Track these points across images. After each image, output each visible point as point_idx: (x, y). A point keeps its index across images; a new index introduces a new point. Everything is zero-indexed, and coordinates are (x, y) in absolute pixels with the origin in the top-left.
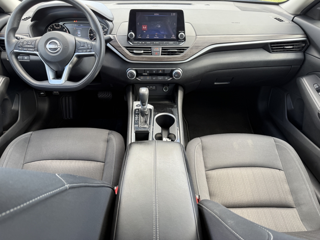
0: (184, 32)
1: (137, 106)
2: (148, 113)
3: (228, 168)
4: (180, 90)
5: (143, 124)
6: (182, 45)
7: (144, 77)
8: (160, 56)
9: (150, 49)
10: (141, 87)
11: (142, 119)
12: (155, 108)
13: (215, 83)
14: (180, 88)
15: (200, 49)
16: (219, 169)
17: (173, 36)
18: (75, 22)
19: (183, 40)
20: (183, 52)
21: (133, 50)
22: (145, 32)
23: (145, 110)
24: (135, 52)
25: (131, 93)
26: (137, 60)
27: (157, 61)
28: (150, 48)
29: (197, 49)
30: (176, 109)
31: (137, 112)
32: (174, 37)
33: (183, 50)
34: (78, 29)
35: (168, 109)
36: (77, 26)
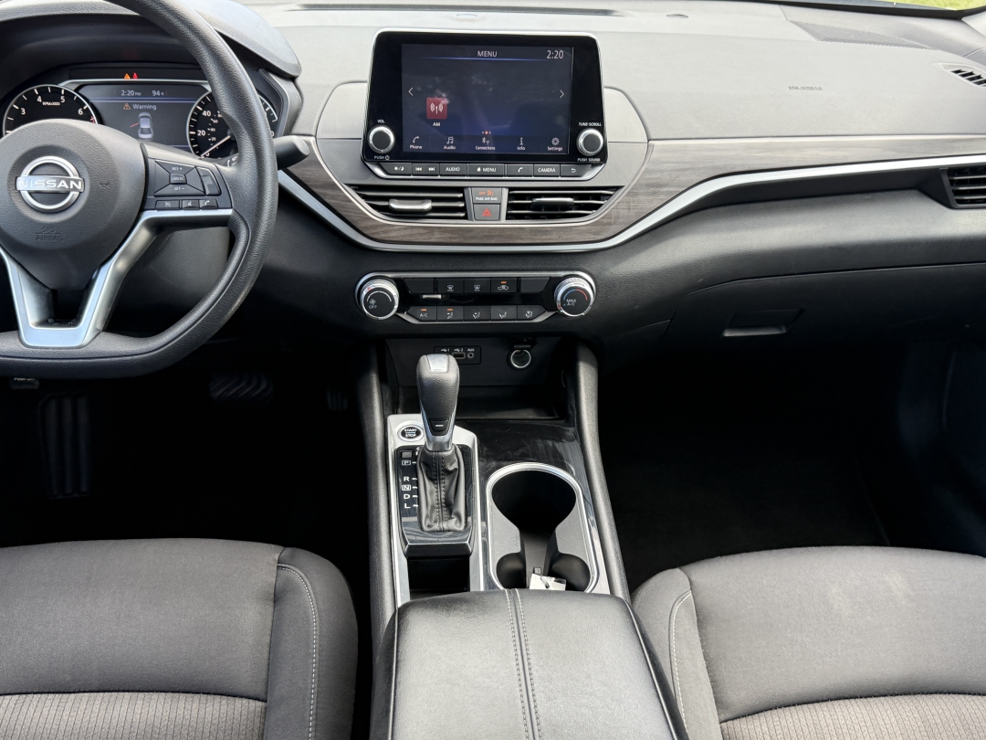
0: (598, 124)
1: (403, 434)
2: (455, 465)
3: (817, 705)
4: (586, 361)
5: (435, 515)
6: (593, 177)
7: (433, 309)
8: (504, 223)
9: (461, 195)
10: (427, 353)
11: (430, 493)
12: (482, 440)
13: (727, 334)
14: (583, 352)
15: (668, 193)
16: (780, 710)
17: (555, 141)
18: (127, 78)
19: (594, 157)
20: (597, 207)
21: (387, 199)
22: (438, 124)
23: (446, 454)
24: (395, 205)
25: (374, 379)
26: (405, 239)
27: (488, 242)
28: (461, 190)
29: (654, 193)
30: (576, 444)
31: (405, 463)
32: (556, 146)
33: (598, 197)
34: (141, 107)
35: (540, 444)
36: (137, 96)
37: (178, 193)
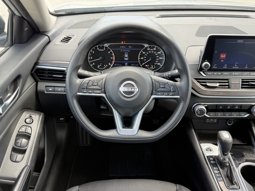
1: (207, 150)
2: (228, 164)
7: (214, 113)
8: (241, 90)
21: (205, 82)
22: (223, 61)
24: (208, 84)
27: (236, 95)
28: (227, 80)
31: (212, 162)
34: (125, 51)
36: (125, 48)
37: (163, 90)
